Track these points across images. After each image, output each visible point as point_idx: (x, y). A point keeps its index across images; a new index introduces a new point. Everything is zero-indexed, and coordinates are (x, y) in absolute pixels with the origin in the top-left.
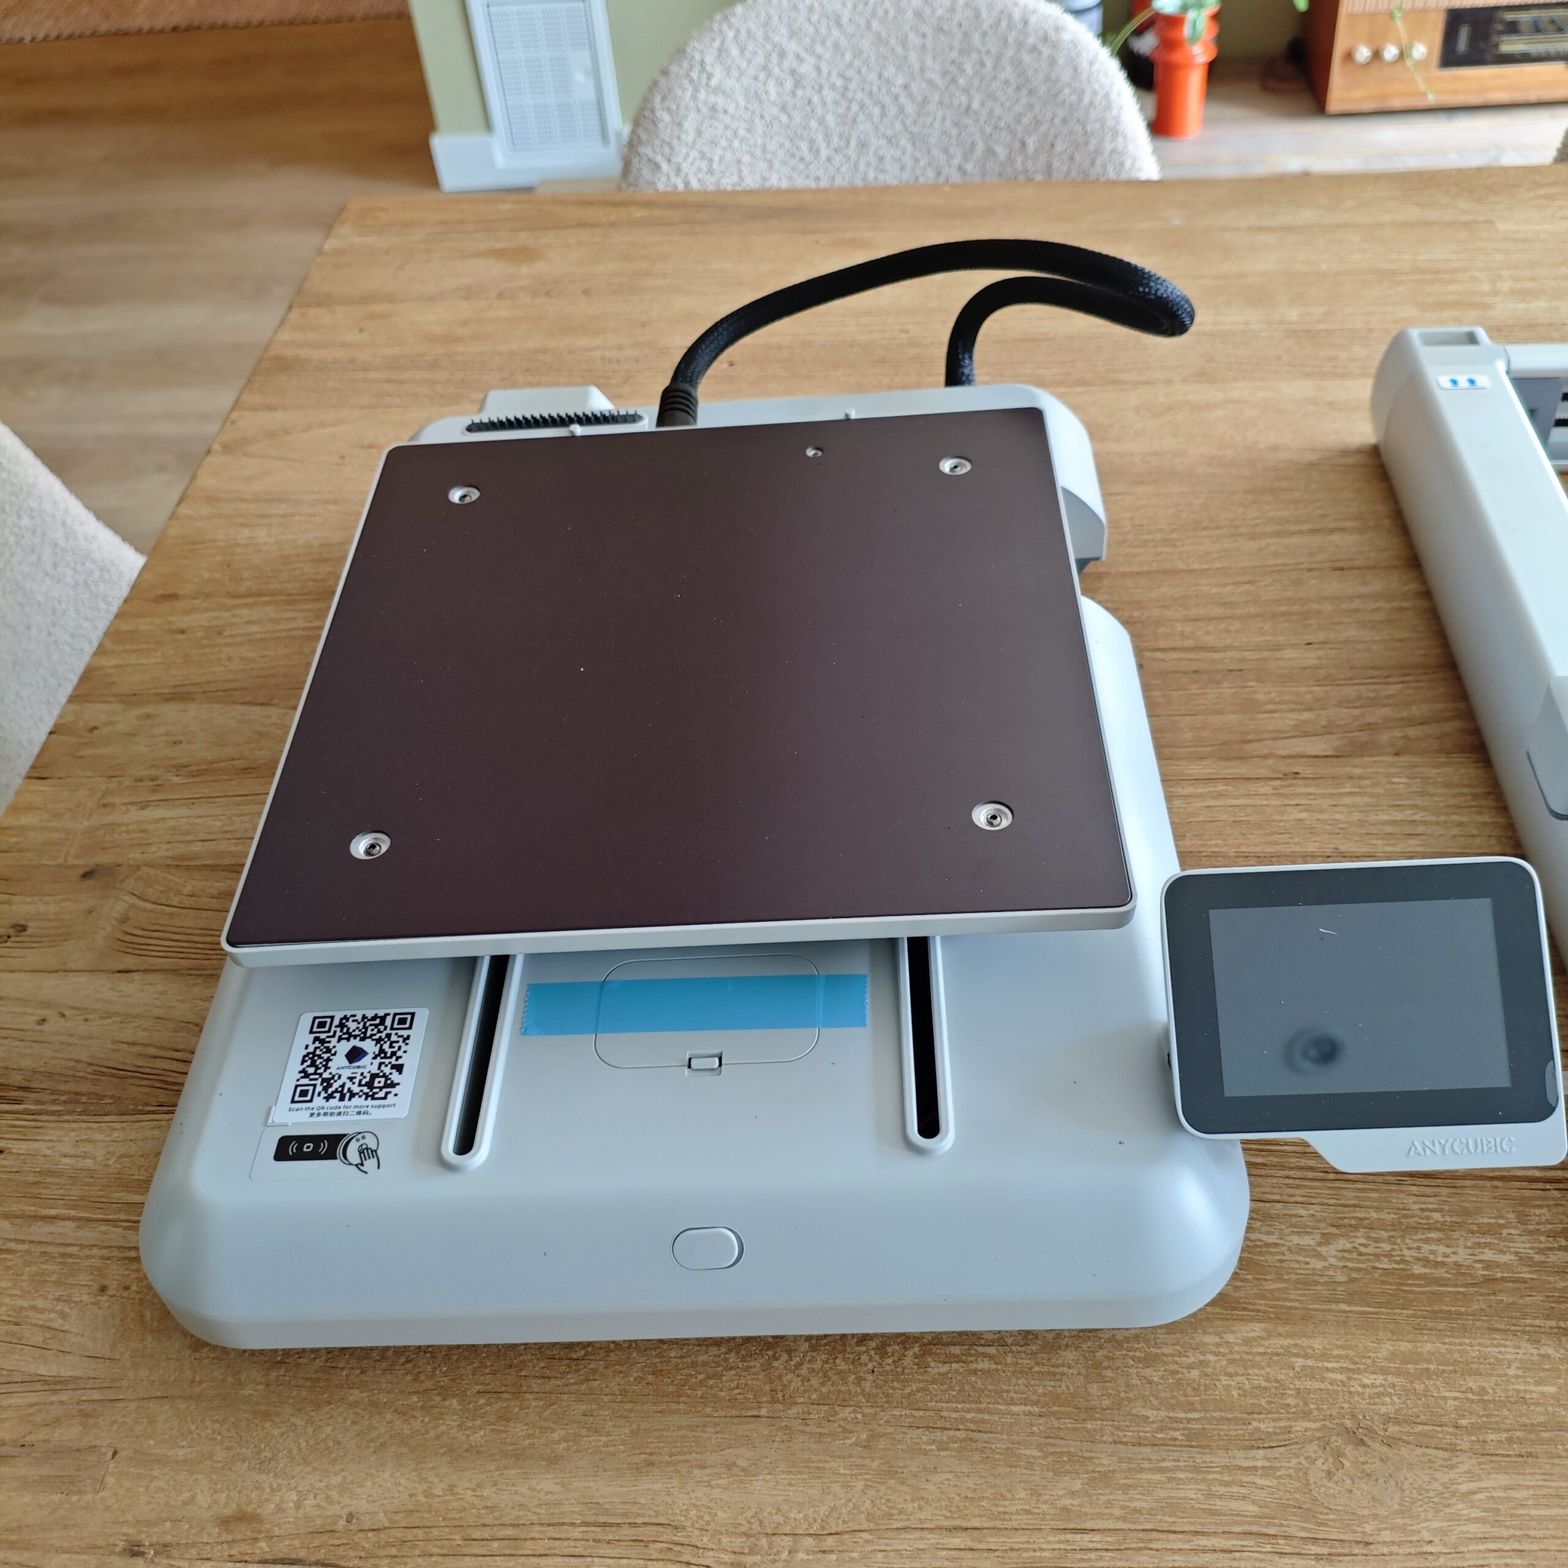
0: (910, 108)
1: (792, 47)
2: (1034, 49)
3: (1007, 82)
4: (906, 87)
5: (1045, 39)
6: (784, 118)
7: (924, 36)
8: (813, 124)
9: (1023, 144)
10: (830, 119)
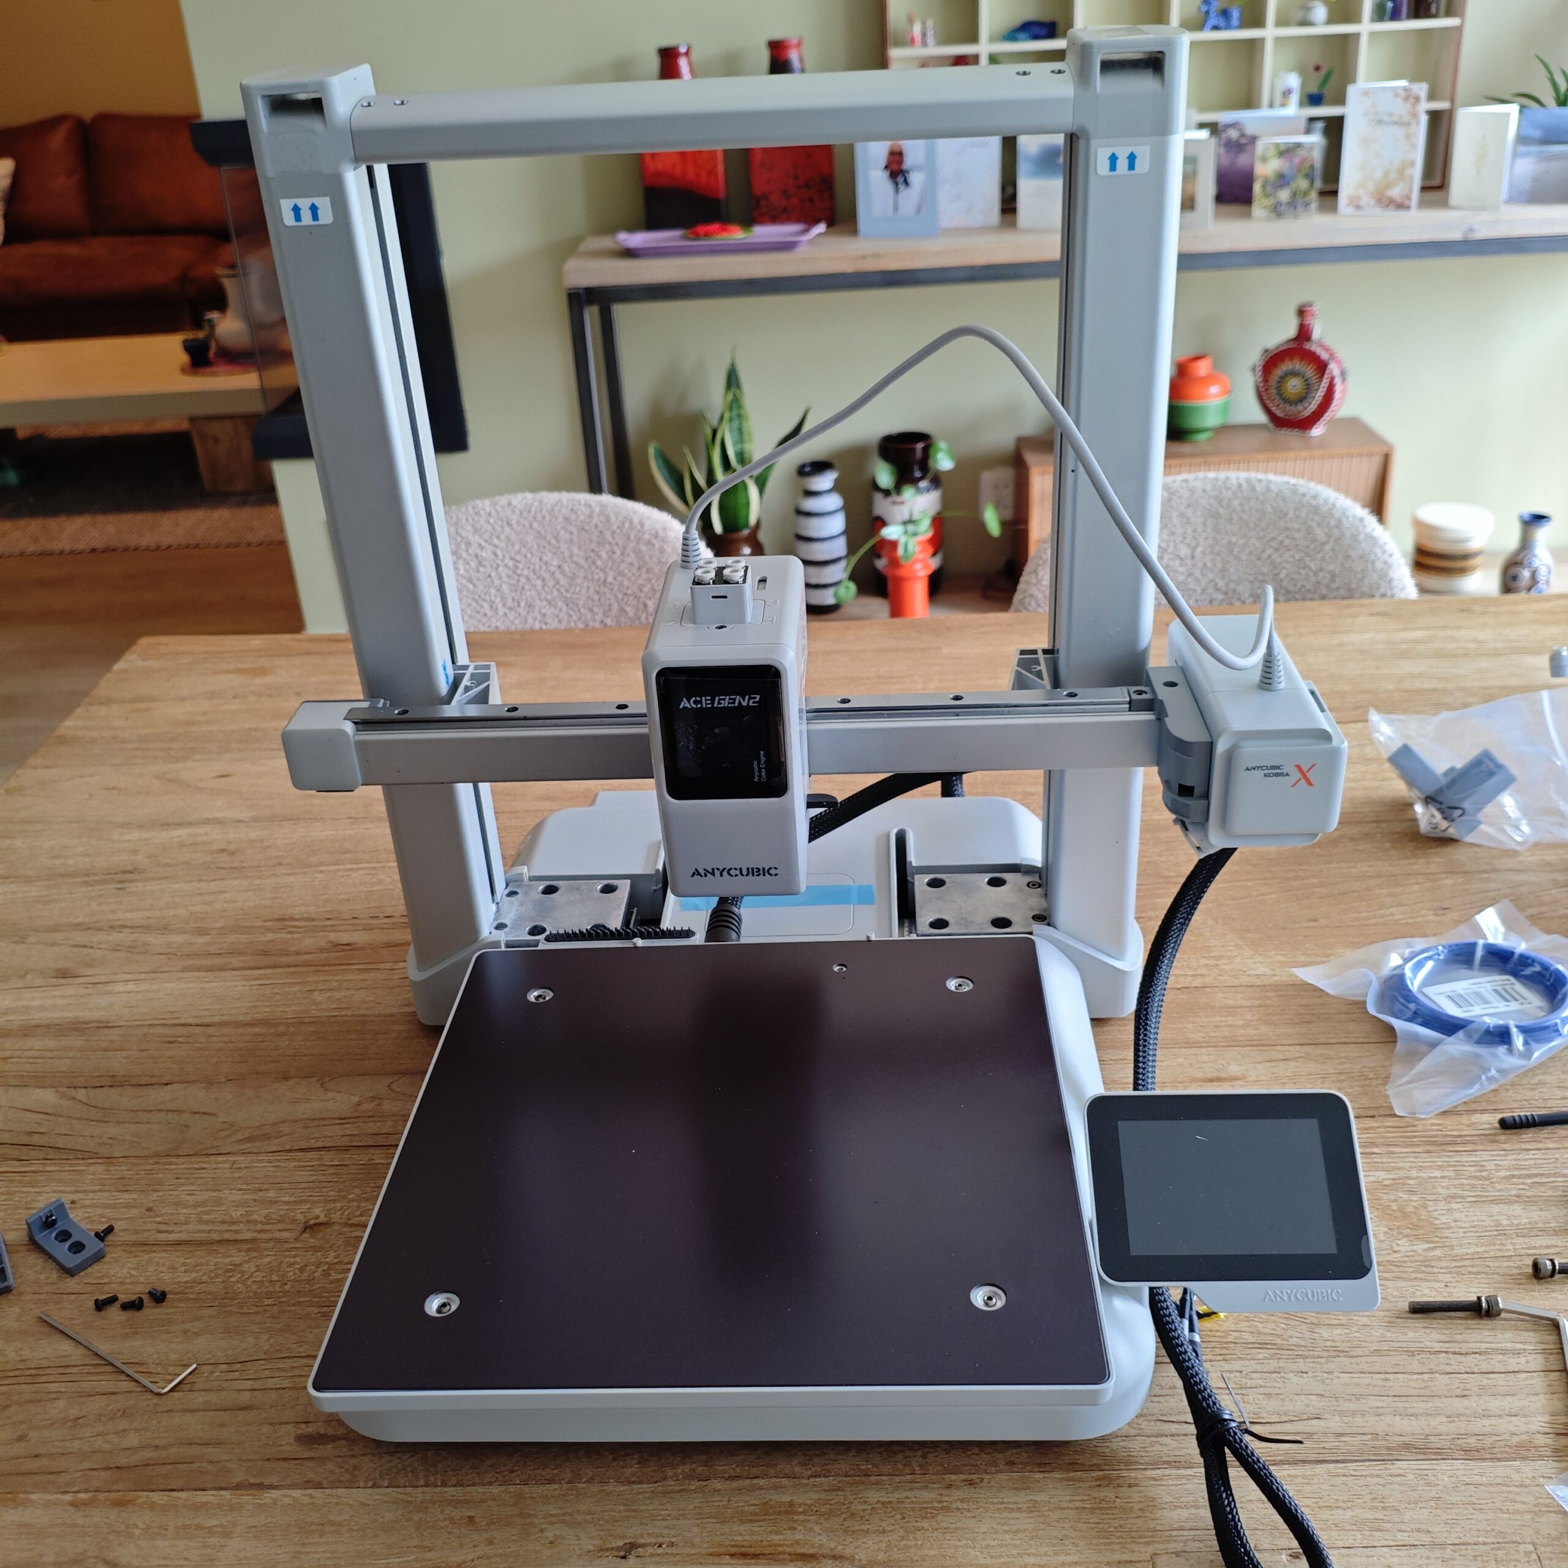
0: (563, 581)
1: (476, 539)
2: (649, 542)
3: (631, 564)
4: (559, 567)
5: (656, 536)
6: (471, 587)
7: (571, 533)
8: (493, 591)
9: (646, 606)
10: (505, 588)
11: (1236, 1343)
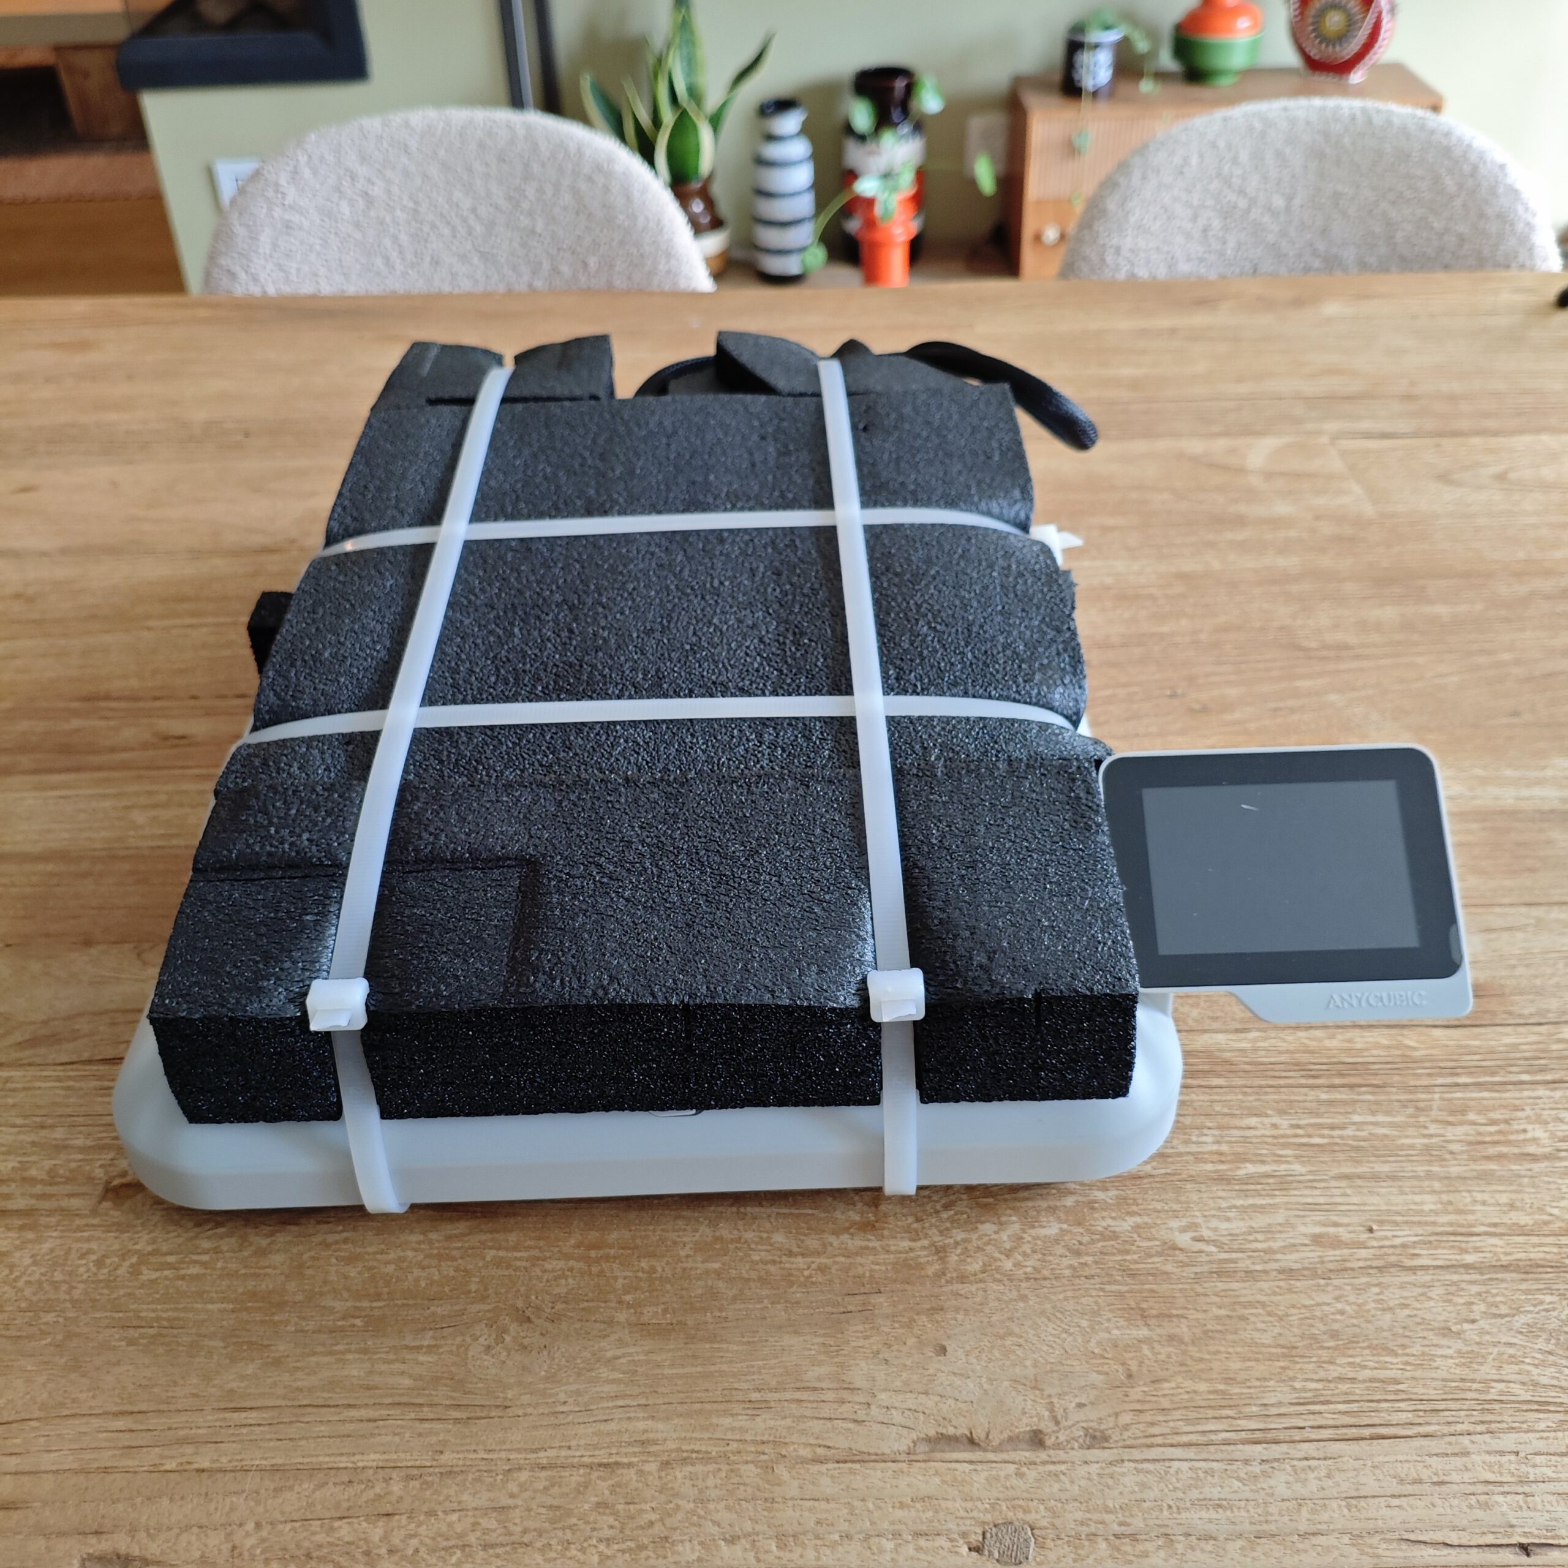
0: (479, 229)
2: (590, 179)
3: (565, 208)
4: (474, 210)
5: (599, 168)
11: (1501, 1401)
